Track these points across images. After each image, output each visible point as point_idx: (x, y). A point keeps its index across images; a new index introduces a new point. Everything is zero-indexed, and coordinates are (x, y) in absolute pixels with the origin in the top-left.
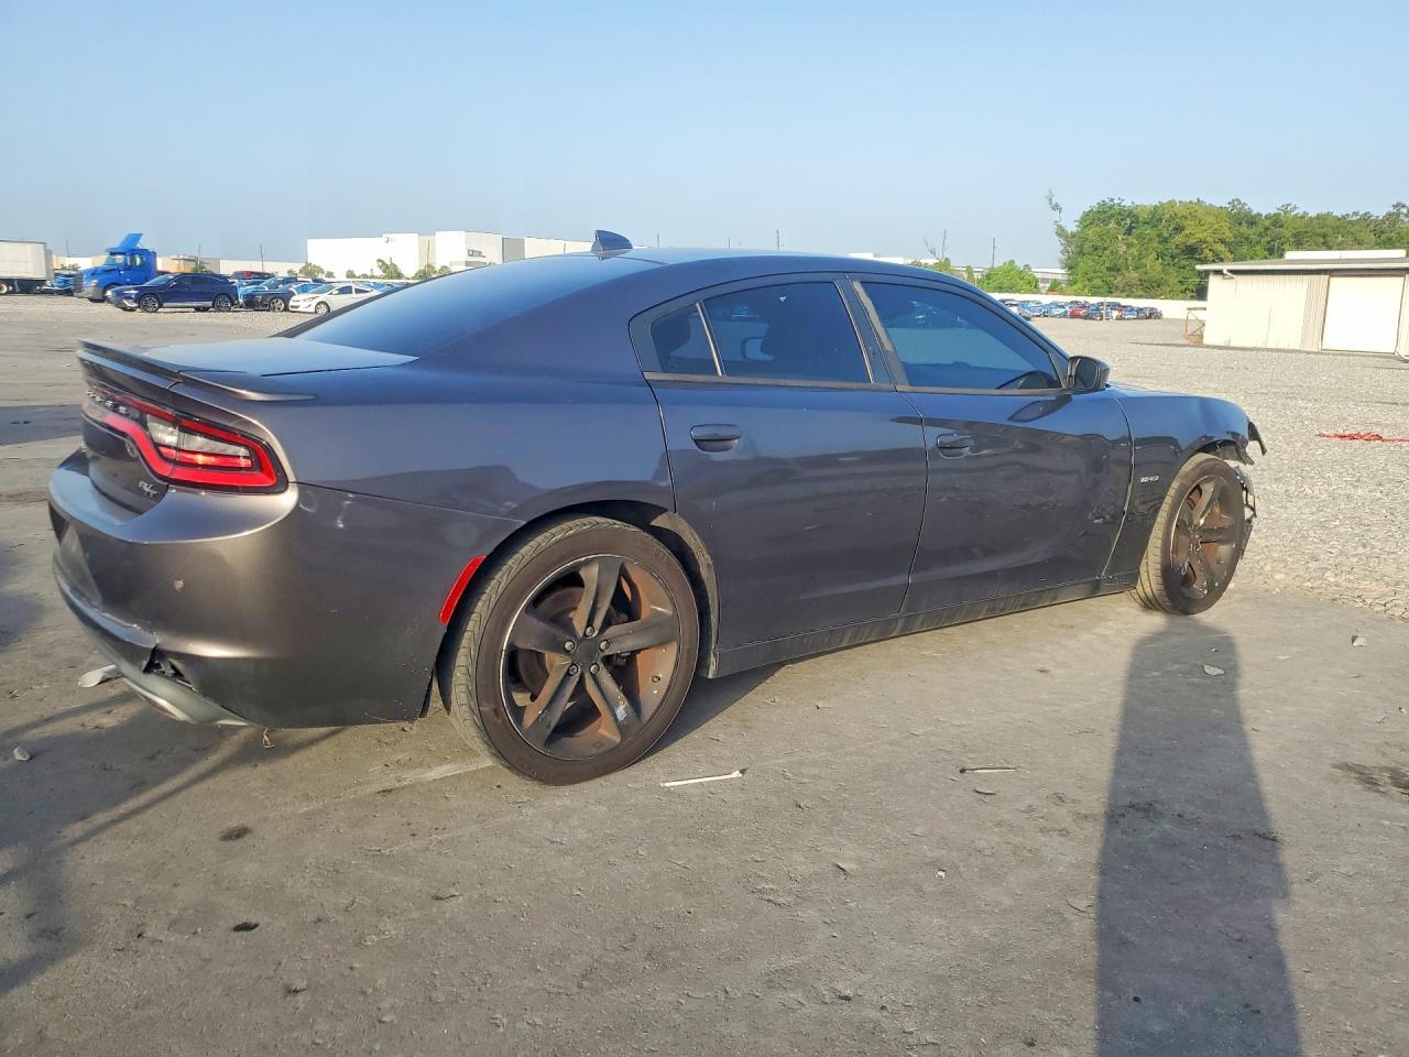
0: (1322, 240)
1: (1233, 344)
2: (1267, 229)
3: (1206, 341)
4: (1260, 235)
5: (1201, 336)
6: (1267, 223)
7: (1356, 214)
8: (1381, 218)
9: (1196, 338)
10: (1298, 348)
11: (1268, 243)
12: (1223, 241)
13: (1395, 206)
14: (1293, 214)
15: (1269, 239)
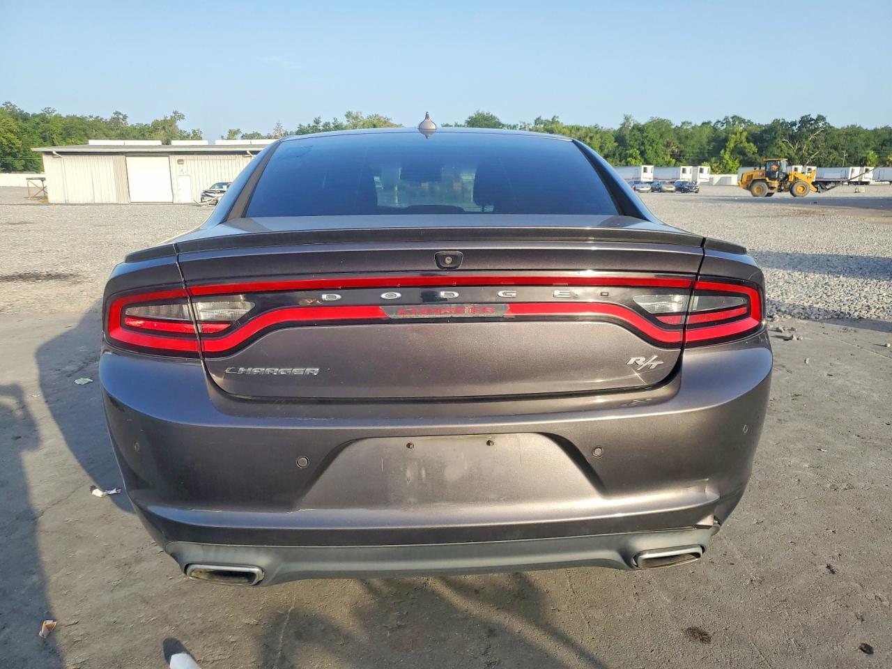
0: (83, 133)
1: (71, 202)
2: (38, 124)
3: (51, 199)
4: (34, 127)
5: (46, 198)
6: (37, 120)
7: (91, 117)
8: (108, 120)
9: (42, 198)
10: (115, 202)
11: (41, 133)
12: (12, 132)
13: (115, 114)
14: (54, 114)
15: (41, 131)
